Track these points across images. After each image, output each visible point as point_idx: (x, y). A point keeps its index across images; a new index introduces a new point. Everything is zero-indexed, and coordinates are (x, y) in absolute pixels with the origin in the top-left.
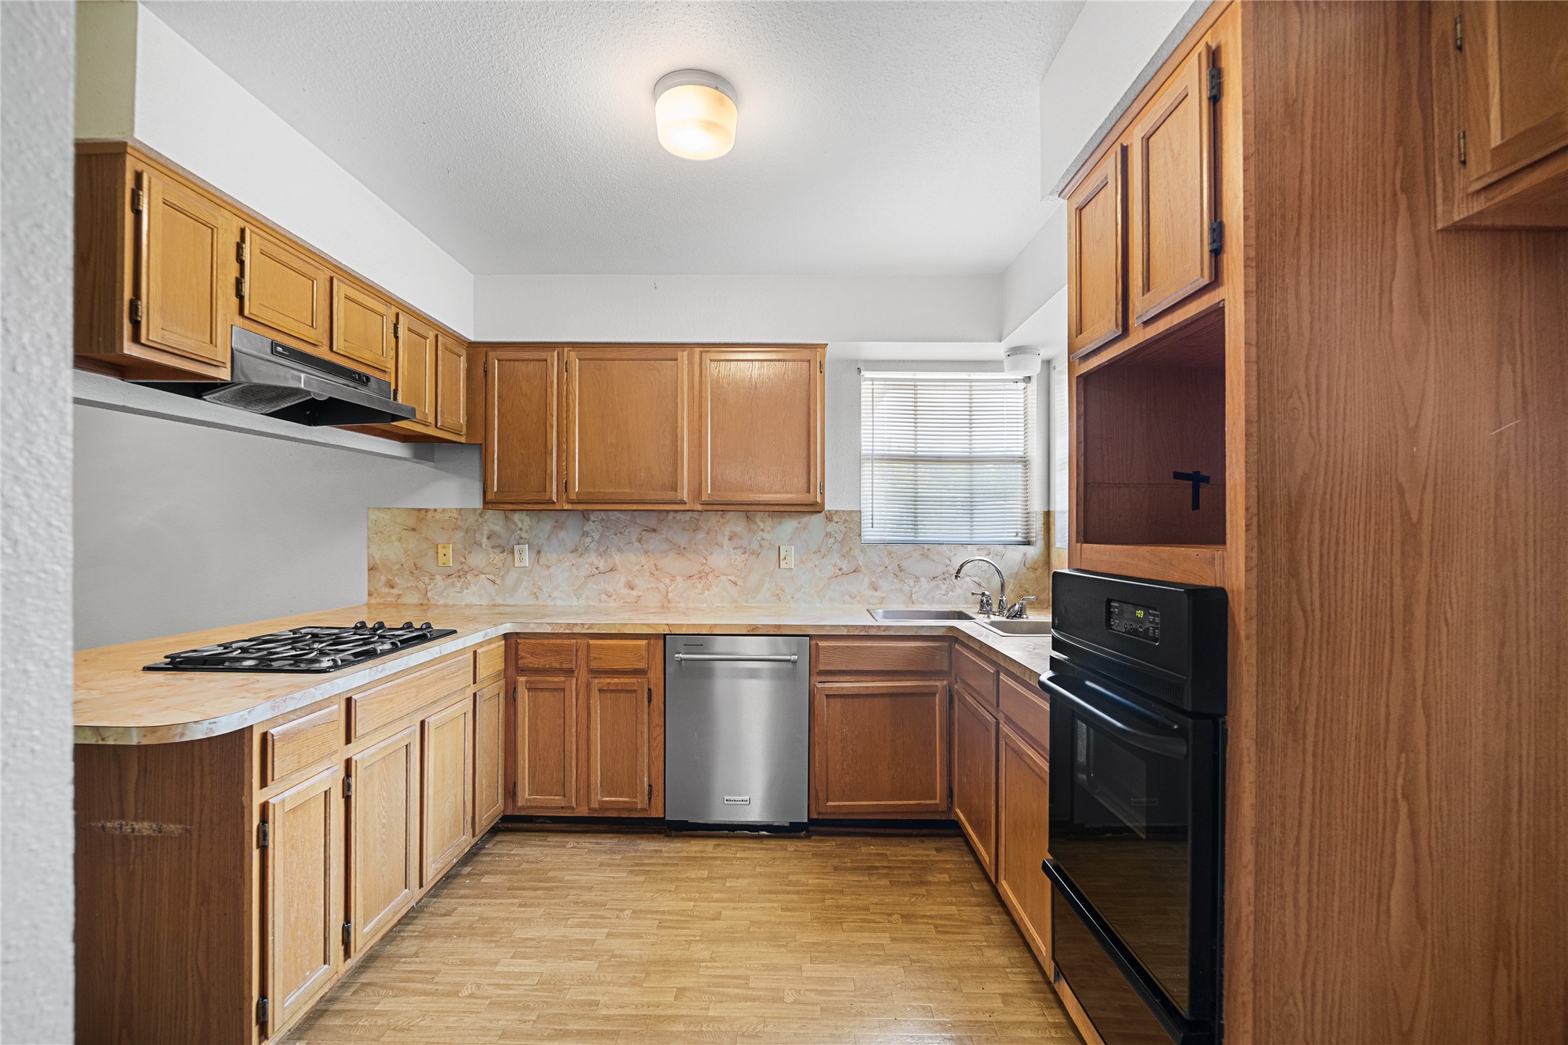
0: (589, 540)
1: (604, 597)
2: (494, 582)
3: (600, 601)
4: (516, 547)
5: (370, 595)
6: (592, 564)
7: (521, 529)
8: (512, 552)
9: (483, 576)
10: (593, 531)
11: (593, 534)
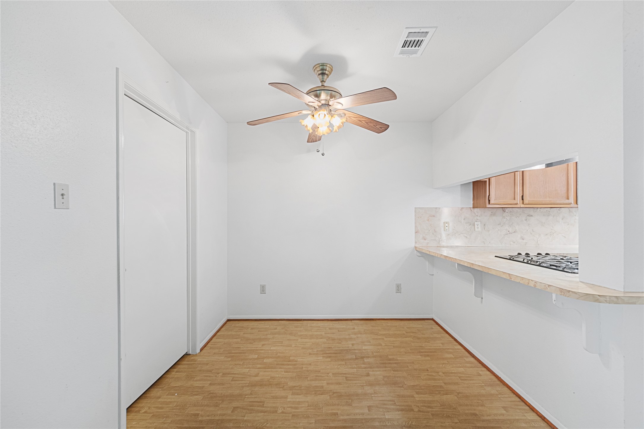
0: (505, 220)
1: (512, 243)
2: (466, 237)
3: (511, 245)
4: (476, 223)
5: (416, 243)
6: (506, 230)
7: (477, 216)
8: (474, 225)
9: (462, 235)
10: (507, 216)
11: (507, 217)
